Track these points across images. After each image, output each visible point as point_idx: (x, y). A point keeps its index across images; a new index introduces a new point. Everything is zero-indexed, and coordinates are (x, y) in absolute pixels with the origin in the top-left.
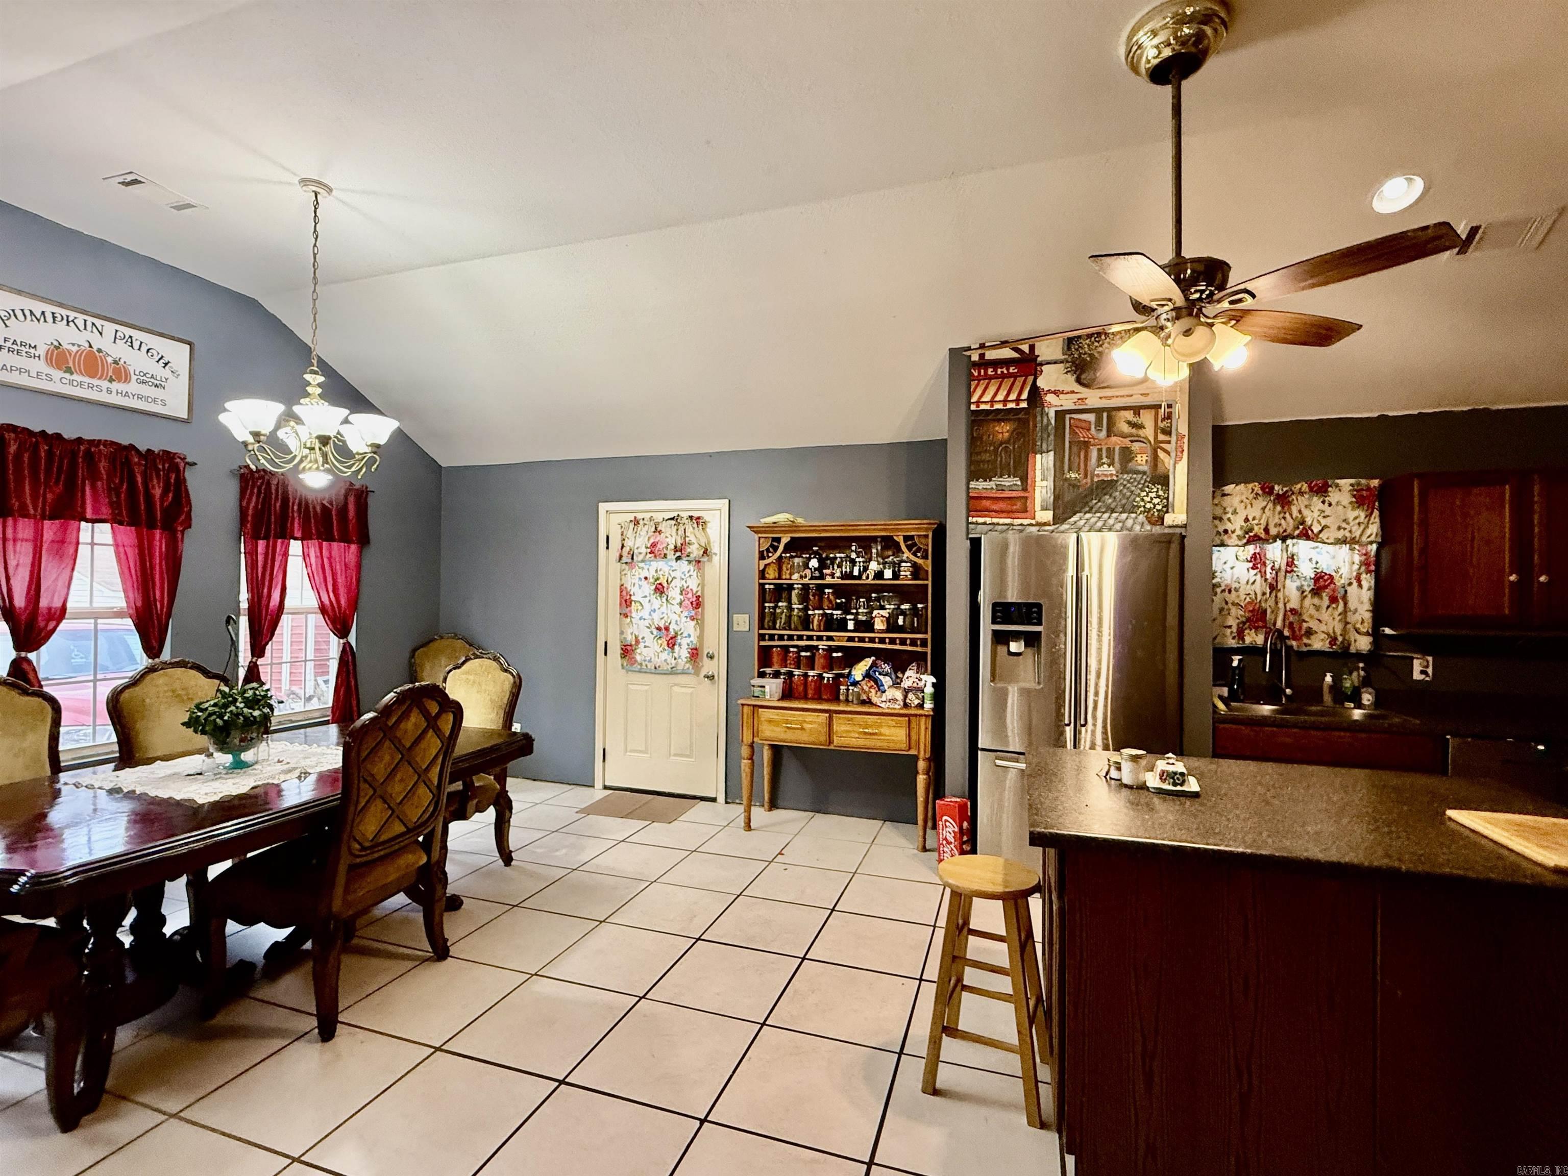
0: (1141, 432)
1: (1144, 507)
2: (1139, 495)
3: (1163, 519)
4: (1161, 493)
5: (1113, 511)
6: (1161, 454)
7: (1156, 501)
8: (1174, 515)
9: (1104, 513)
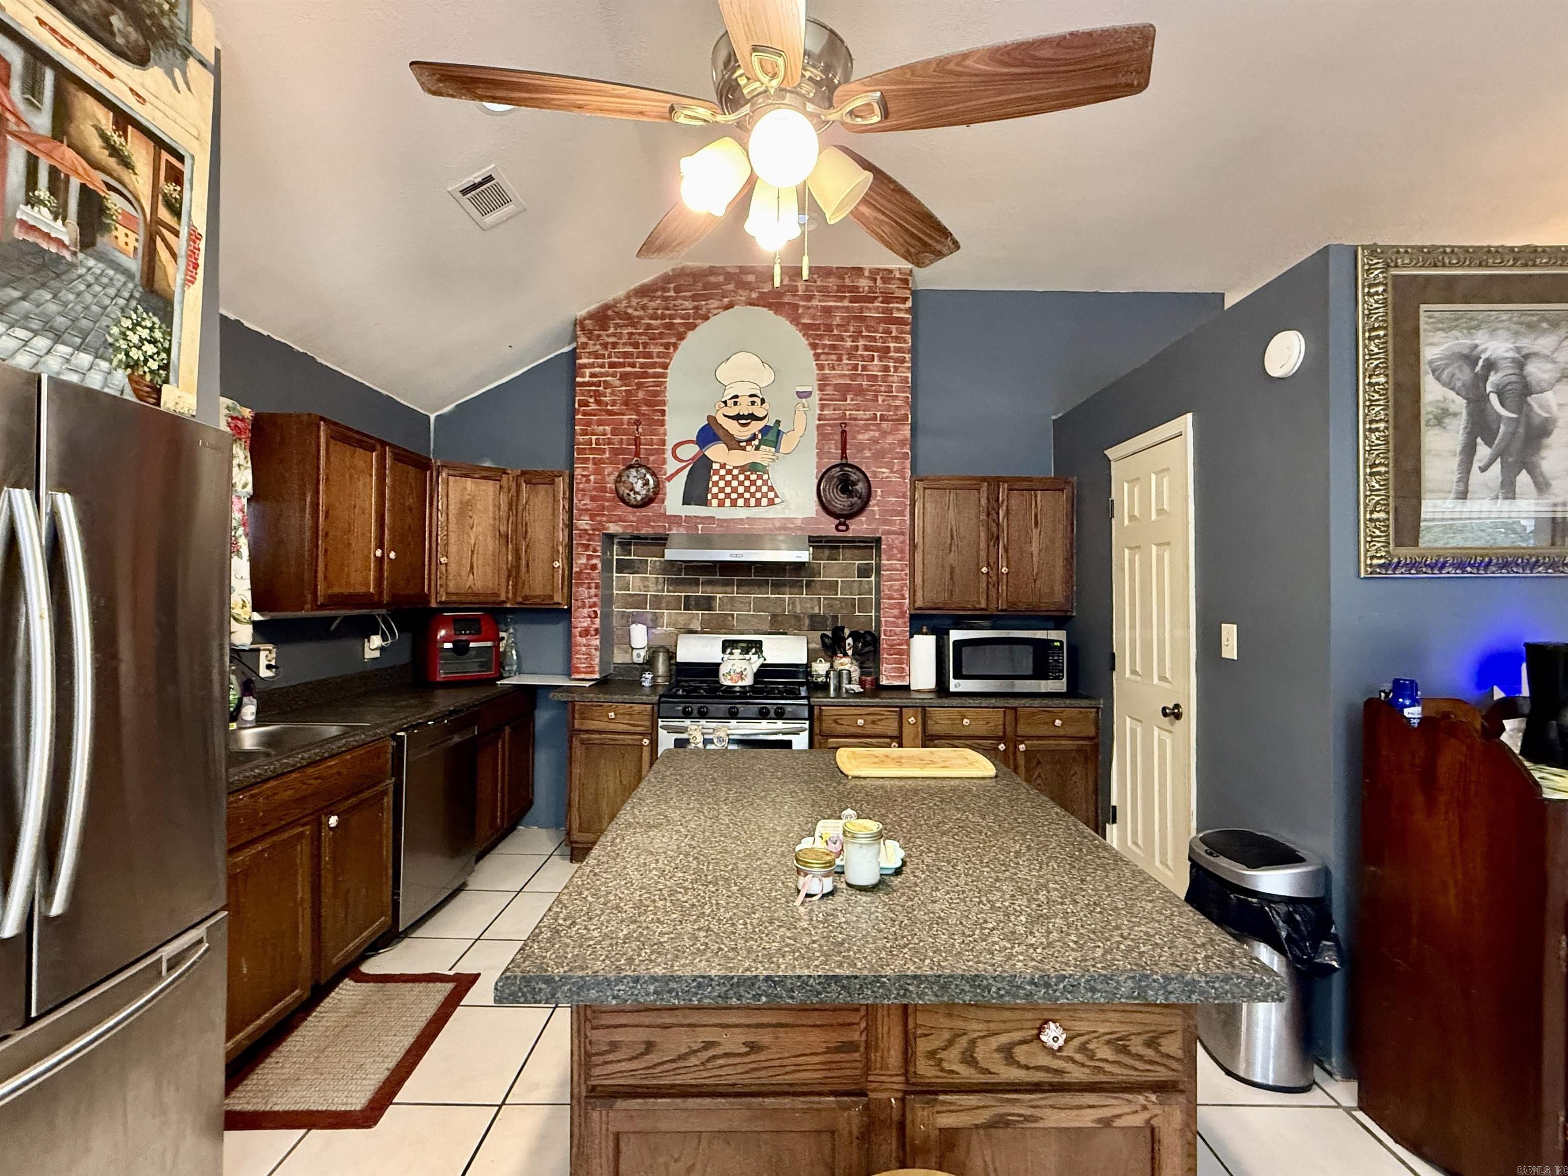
0: (126, 175)
1: (127, 355)
2: (118, 323)
3: (159, 392)
4: (158, 335)
5: (58, 338)
6: (163, 253)
7: (150, 349)
8: (178, 392)
9: (36, 333)
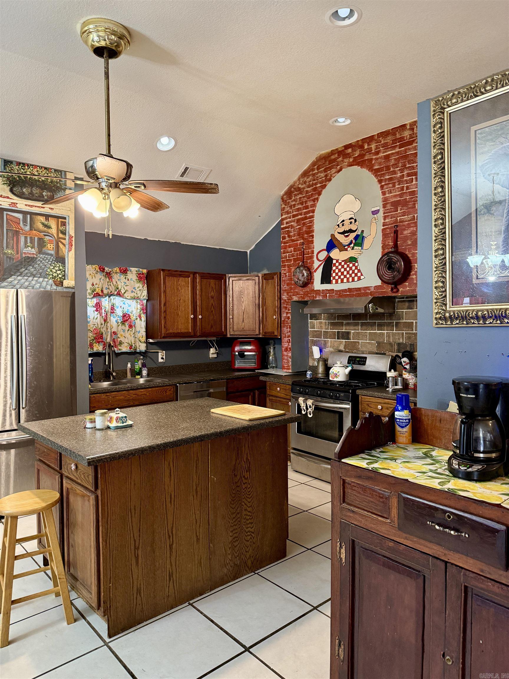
0: (50, 231)
1: (52, 275)
2: (49, 268)
3: (62, 283)
4: (61, 268)
5: (34, 276)
6: (61, 245)
7: (59, 272)
8: (68, 281)
9: (29, 277)
